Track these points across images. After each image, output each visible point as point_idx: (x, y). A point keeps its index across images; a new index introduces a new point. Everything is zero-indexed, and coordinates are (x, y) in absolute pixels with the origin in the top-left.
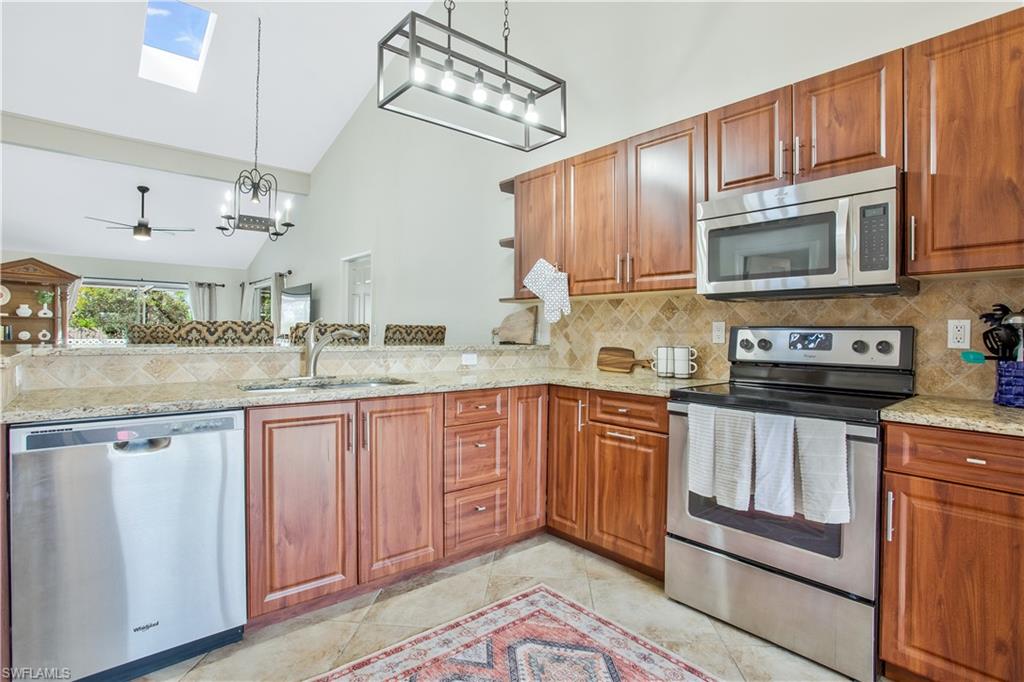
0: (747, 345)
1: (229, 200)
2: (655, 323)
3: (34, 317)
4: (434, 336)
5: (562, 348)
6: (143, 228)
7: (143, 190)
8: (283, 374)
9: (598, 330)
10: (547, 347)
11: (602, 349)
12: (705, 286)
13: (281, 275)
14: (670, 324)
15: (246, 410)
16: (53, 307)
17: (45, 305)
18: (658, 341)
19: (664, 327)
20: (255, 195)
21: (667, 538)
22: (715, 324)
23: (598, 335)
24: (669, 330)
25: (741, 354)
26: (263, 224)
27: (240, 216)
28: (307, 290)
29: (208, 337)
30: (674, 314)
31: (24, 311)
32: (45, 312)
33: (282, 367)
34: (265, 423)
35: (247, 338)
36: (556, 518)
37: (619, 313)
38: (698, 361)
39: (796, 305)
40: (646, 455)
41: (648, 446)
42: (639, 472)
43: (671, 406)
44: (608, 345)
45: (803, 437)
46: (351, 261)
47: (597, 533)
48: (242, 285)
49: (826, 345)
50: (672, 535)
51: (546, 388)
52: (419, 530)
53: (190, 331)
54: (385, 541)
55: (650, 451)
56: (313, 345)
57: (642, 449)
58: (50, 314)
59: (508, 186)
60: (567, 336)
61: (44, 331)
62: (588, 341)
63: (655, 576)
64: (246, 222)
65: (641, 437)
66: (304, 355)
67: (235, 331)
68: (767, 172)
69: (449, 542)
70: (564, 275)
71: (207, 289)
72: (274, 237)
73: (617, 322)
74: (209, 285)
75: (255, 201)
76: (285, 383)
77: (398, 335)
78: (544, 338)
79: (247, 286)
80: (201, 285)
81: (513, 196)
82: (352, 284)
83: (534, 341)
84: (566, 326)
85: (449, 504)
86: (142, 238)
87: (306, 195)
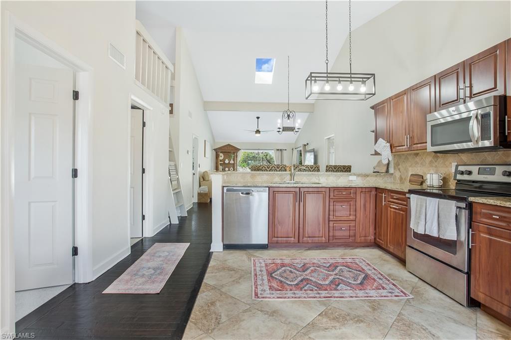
0: (462, 173)
1: (279, 123)
2: (431, 162)
3: (229, 163)
4: (347, 169)
5: (398, 174)
6: (258, 132)
7: (258, 118)
8: (285, 180)
9: (410, 166)
10: (392, 174)
11: (411, 175)
12: (430, 148)
13: (305, 145)
14: (436, 164)
15: (269, 188)
16: (234, 160)
18: (432, 172)
19: (434, 165)
20: (289, 119)
21: (407, 247)
22: (453, 163)
23: (410, 169)
24: (436, 167)
25: (459, 177)
26: (291, 129)
27: (283, 128)
28: (313, 151)
29: (268, 169)
30: (437, 159)
31: (227, 161)
32: (232, 162)
33: (285, 178)
34: (274, 192)
35: (278, 170)
36: (378, 240)
37: (418, 159)
38: (445, 180)
39: (486, 154)
40: (402, 214)
41: (403, 211)
42: (401, 222)
43: (407, 195)
44: (414, 173)
45: (441, 207)
46: (329, 139)
47: (389, 245)
48: (293, 149)
49: (492, 172)
50: (410, 246)
51: (375, 189)
52: (319, 231)
53: (262, 168)
54: (308, 232)
55: (404, 213)
57: (401, 212)
58: (233, 162)
59: (372, 108)
60: (399, 170)
61: (231, 168)
62: (407, 171)
63: (403, 262)
64: (286, 129)
65: (402, 208)
66: (291, 175)
67: (275, 167)
68: (456, 99)
69: (331, 238)
70: (388, 144)
71: (280, 152)
72: (296, 133)
73: (417, 163)
74: (281, 150)
75: (289, 121)
76: (285, 183)
77: (331, 169)
78: (391, 170)
79: (294, 149)
80: (278, 150)
81: (373, 110)
82: (329, 148)
83: (387, 171)
84: (399, 165)
85: (331, 225)
86: (258, 135)
87: (313, 112)
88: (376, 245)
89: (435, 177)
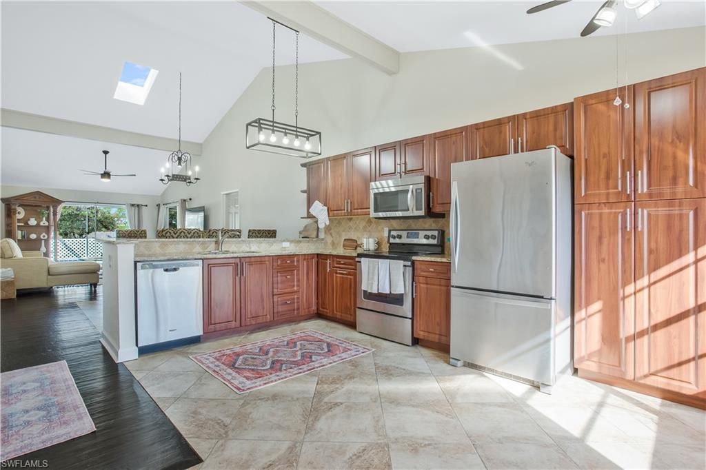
0: (394, 237)
1: (168, 167)
2: (365, 228)
3: (38, 225)
4: (271, 234)
5: (329, 239)
6: (106, 175)
7: (106, 153)
8: (209, 249)
9: (344, 231)
10: (323, 239)
11: (345, 240)
12: (373, 214)
13: (185, 201)
14: (370, 228)
15: (203, 259)
16: (48, 220)
17: (44, 219)
18: (365, 236)
19: (367, 230)
20: (180, 164)
21: (357, 309)
22: (385, 228)
23: (343, 233)
24: (369, 231)
25: (392, 241)
26: (183, 178)
27: (173, 175)
28: (201, 209)
30: (371, 224)
31: (33, 222)
32: (44, 223)
33: (208, 247)
34: (209, 265)
36: (321, 309)
37: (351, 224)
38: (379, 244)
40: (351, 279)
41: (351, 275)
42: (349, 286)
43: (357, 259)
44: (347, 238)
45: (392, 267)
46: (227, 194)
47: (335, 312)
48: (158, 206)
49: (417, 236)
50: (359, 308)
51: (316, 256)
52: (263, 308)
54: (251, 311)
55: (351, 277)
56: (220, 238)
57: (349, 277)
58: (47, 224)
59: (303, 165)
60: (331, 234)
61: (44, 234)
62: (340, 237)
63: (352, 325)
64: (176, 178)
65: (349, 272)
66: (217, 242)
67: (184, 233)
68: (393, 172)
69: (276, 315)
70: (326, 208)
71: (137, 208)
72: (188, 184)
73: (350, 228)
74: (138, 205)
75: (180, 166)
76: (210, 253)
77: (254, 234)
78: (322, 235)
80: (133, 205)
81: (305, 168)
82: (228, 207)
83: (317, 236)
84: (331, 229)
85: (275, 300)
86: (105, 180)
87: (200, 155)
88: (320, 315)
89: (371, 240)
